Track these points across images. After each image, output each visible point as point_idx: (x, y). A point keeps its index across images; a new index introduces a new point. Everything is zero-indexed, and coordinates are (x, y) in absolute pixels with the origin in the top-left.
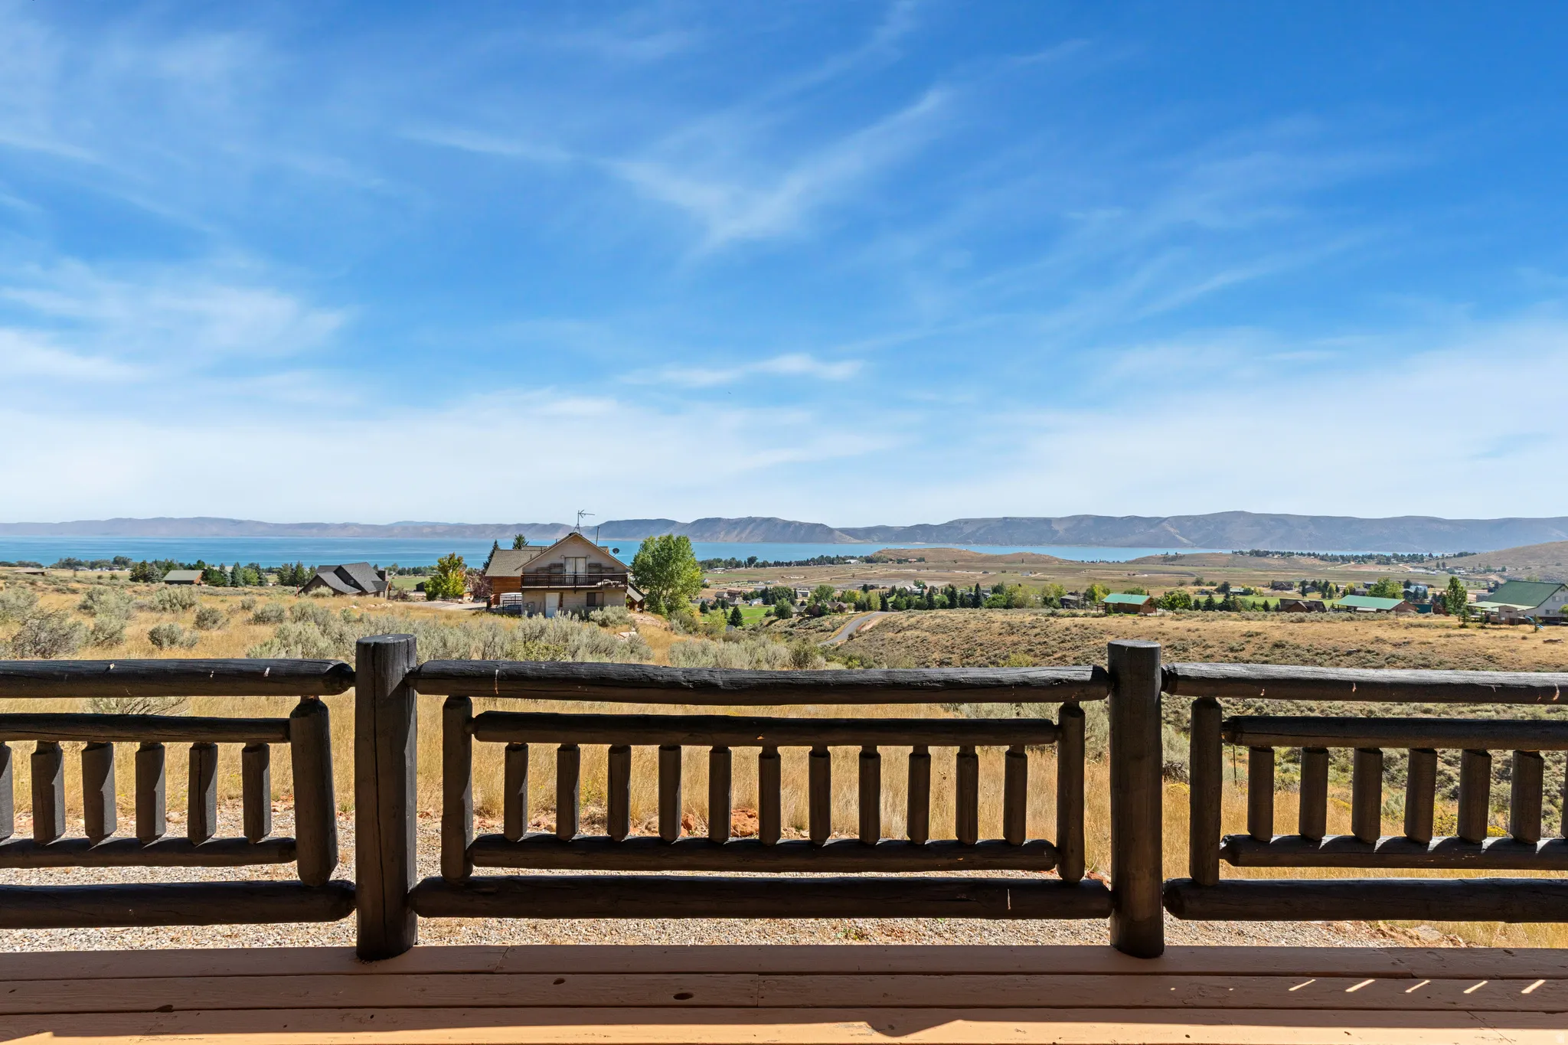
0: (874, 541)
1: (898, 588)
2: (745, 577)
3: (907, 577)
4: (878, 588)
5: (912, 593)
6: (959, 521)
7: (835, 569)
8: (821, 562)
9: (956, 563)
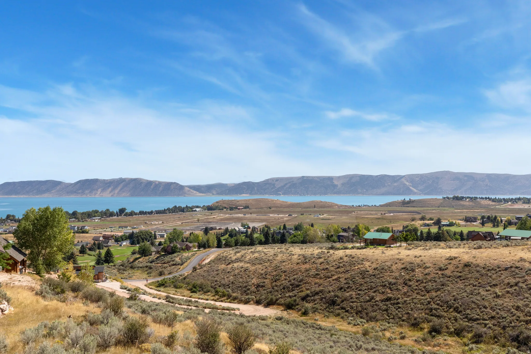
0: (213, 194)
1: (230, 229)
2: (117, 223)
3: (238, 220)
4: (216, 229)
5: (240, 232)
6: (272, 179)
7: (185, 216)
8: (175, 211)
9: (270, 209)
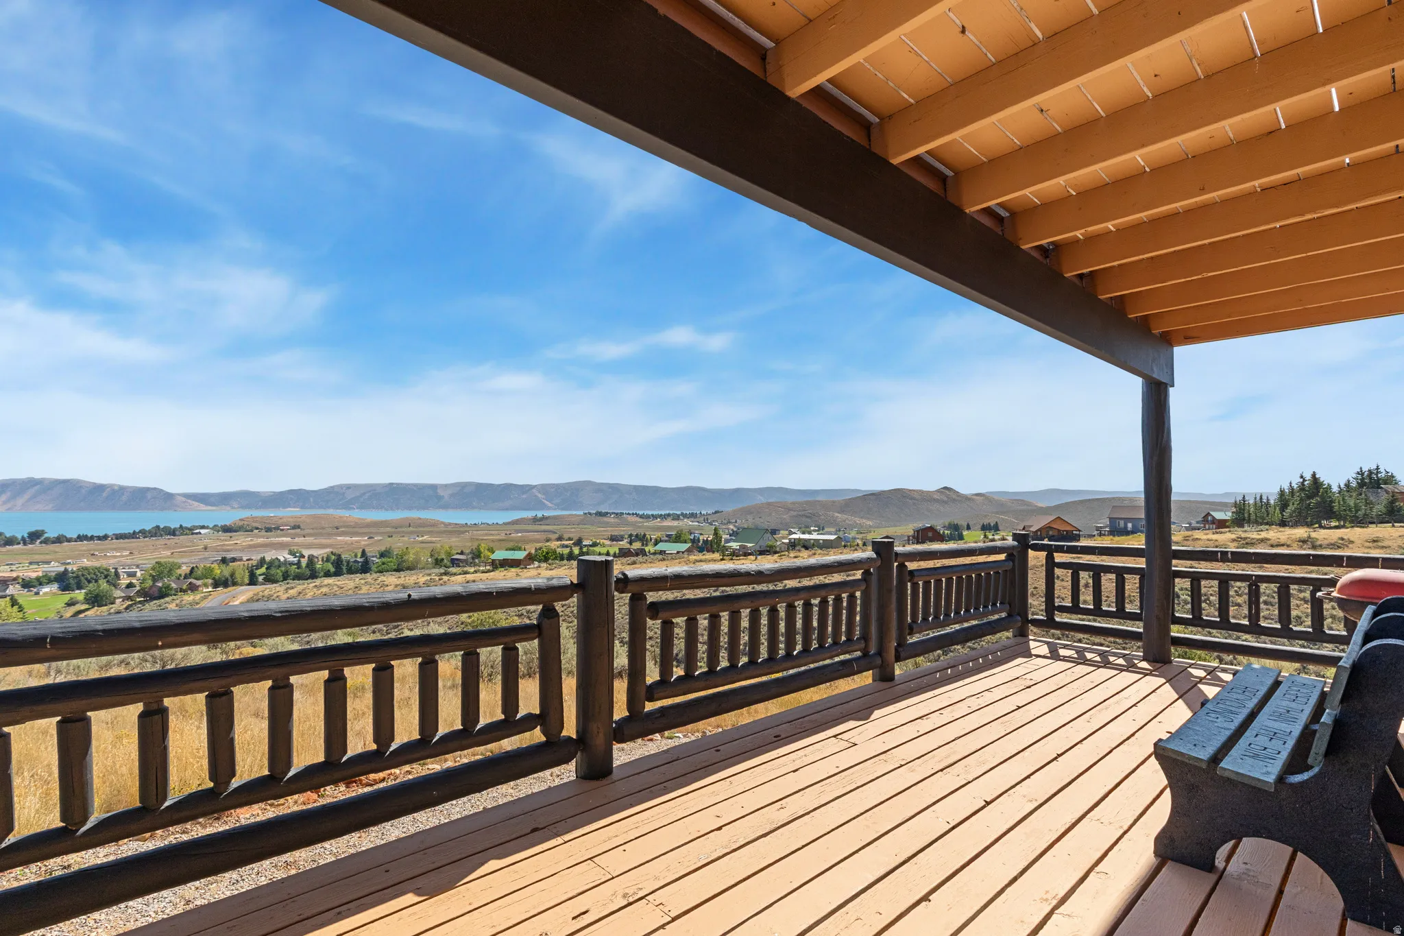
0: (233, 508)
1: (268, 559)
3: (282, 546)
4: (241, 560)
5: (286, 562)
6: (341, 486)
7: (178, 541)
8: (156, 533)
9: (337, 529)
